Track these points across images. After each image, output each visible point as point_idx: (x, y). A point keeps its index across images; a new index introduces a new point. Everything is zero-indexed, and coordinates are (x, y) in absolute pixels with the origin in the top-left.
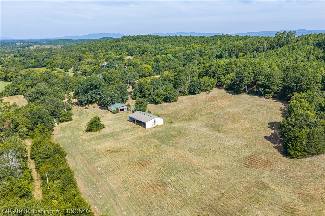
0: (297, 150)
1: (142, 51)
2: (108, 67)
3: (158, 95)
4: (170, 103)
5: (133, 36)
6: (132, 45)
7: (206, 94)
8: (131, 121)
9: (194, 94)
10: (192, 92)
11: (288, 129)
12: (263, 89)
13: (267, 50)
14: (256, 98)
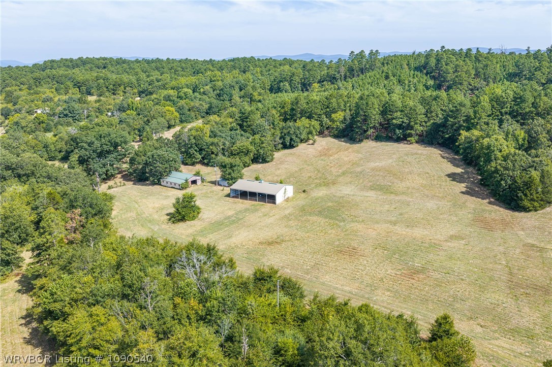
0: (532, 200)
1: (111, 86)
2: (65, 115)
3: (242, 152)
4: (264, 164)
5: (71, 60)
6: (80, 74)
7: (309, 146)
8: (236, 197)
9: (291, 146)
10: (288, 144)
11: (506, 176)
12: (401, 131)
13: (346, 79)
14: (393, 145)
